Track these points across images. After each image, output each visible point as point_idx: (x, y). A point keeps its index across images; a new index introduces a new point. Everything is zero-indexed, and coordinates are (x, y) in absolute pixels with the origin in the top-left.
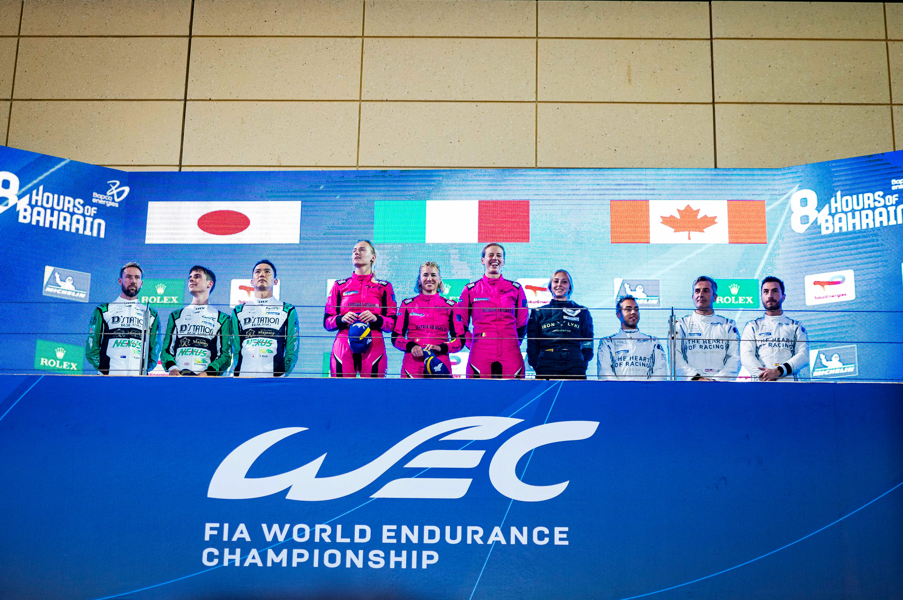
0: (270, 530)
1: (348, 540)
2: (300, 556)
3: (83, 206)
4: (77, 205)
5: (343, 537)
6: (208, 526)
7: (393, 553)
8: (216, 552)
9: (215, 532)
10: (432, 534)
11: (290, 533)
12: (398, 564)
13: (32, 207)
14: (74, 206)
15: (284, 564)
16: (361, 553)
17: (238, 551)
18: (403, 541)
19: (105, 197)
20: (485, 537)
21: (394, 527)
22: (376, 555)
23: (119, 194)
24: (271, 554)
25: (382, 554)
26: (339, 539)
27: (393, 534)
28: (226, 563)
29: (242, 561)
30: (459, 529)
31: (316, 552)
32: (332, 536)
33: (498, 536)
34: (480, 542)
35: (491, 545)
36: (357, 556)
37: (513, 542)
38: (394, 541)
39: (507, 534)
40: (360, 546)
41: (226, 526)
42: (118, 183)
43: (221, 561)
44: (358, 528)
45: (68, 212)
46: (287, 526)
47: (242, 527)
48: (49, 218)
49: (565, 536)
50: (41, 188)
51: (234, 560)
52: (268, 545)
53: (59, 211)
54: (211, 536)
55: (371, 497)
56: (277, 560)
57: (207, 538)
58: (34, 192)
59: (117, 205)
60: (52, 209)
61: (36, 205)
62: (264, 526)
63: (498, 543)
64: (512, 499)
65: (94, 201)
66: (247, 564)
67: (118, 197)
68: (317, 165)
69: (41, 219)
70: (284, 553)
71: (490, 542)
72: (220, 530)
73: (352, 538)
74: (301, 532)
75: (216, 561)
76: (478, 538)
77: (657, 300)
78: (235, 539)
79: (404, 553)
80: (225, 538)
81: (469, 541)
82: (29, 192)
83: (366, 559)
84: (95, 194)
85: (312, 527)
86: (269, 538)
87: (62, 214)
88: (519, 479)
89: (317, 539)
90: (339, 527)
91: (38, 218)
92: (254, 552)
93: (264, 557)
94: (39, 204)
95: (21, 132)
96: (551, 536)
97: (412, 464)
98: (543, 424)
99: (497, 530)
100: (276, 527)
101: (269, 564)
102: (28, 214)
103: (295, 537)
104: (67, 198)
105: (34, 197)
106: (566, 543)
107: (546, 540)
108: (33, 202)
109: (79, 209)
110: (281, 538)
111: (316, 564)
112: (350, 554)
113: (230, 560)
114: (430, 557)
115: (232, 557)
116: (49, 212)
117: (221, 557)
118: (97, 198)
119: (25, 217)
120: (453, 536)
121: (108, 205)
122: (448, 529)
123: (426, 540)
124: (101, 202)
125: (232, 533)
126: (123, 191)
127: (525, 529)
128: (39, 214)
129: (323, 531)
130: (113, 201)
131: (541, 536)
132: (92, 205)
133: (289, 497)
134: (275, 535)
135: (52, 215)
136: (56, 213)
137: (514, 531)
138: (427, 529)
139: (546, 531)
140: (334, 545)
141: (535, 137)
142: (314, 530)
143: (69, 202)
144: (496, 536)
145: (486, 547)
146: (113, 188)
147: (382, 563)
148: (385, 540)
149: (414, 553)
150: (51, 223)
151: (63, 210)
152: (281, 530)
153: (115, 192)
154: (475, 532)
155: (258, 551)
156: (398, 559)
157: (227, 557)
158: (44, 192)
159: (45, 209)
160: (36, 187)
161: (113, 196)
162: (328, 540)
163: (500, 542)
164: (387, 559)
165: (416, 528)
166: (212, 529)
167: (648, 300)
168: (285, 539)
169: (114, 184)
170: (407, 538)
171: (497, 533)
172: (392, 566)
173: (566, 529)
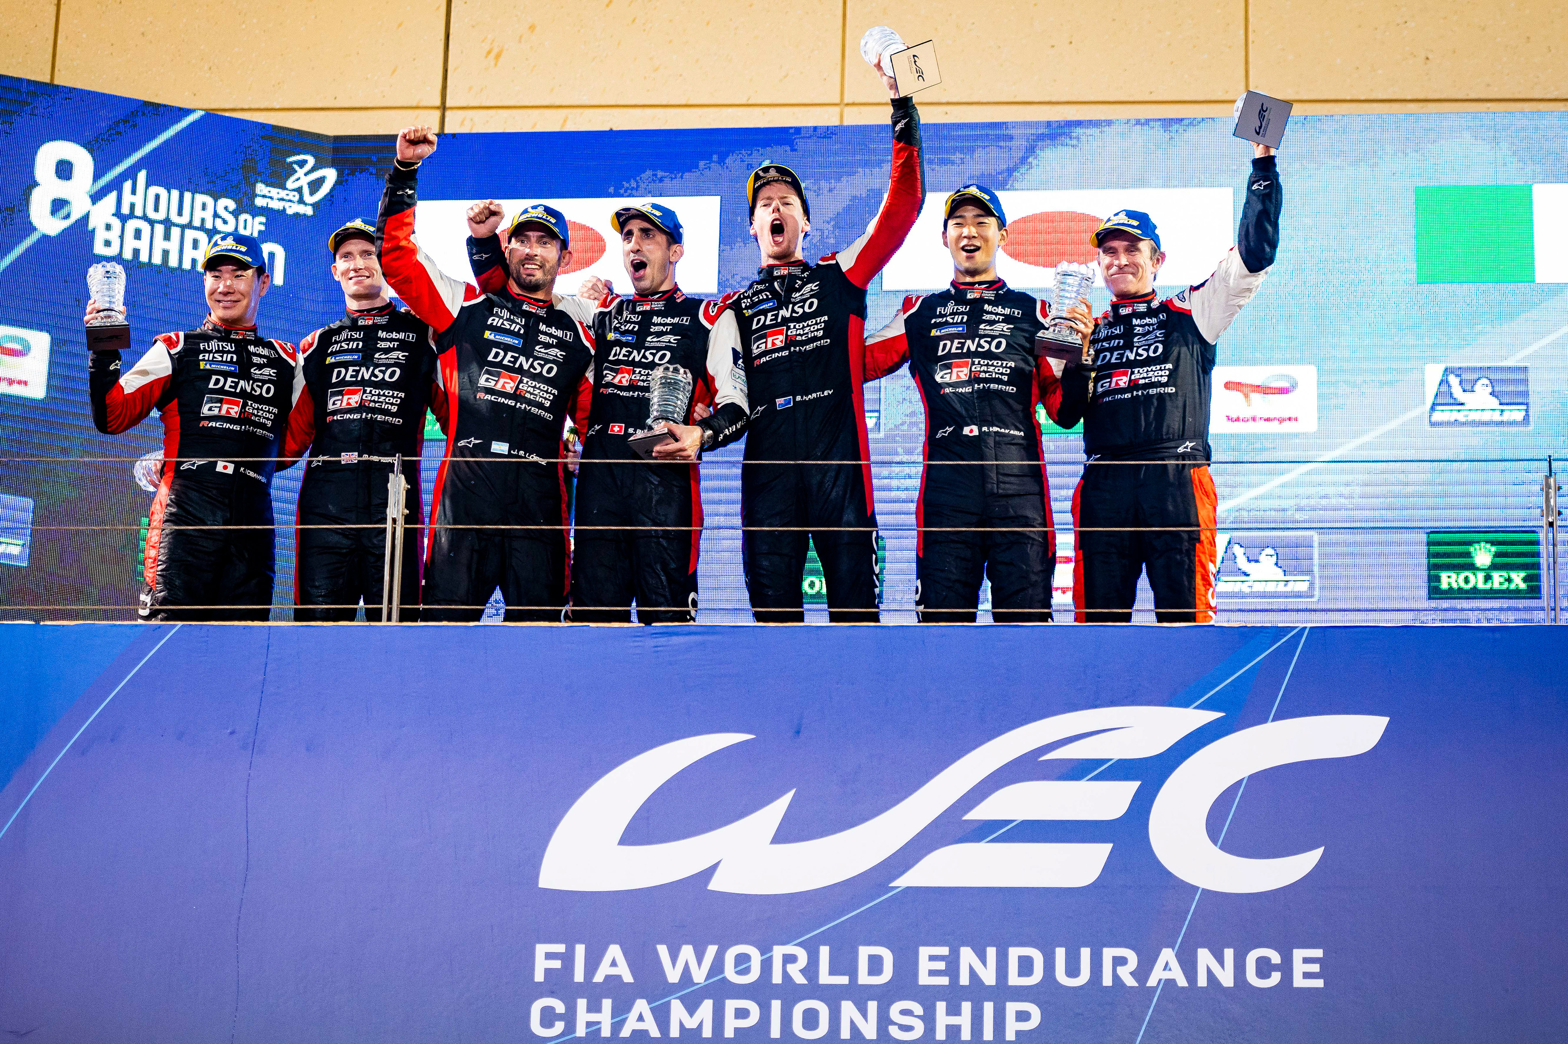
0: (674, 959)
1: (844, 980)
2: (742, 1013)
3: (236, 214)
4: (221, 211)
5: (832, 972)
6: (541, 949)
7: (941, 1007)
8: (560, 1007)
9: (557, 964)
10: (1026, 967)
11: (718, 966)
12: (953, 1031)
13: (124, 219)
14: (216, 215)
15: (707, 1032)
16: (872, 1006)
17: (607, 1004)
18: (964, 979)
19: (283, 194)
20: (1142, 973)
21: (944, 951)
22: (905, 1012)
23: (315, 186)
24: (677, 1010)
25: (918, 1009)
26: (825, 978)
27: (941, 965)
28: (581, 1031)
29: (617, 1027)
30: (1085, 953)
31: (776, 1006)
32: (811, 970)
33: (1170, 970)
34: (1130, 982)
35: (1154, 989)
36: (865, 1015)
37: (1202, 981)
38: (944, 981)
39: (1189, 966)
40: (870, 992)
41: (580, 950)
42: (311, 161)
43: (571, 1026)
44: (864, 952)
45: (202, 228)
46: (712, 950)
47: (614, 951)
48: (160, 244)
49: (1315, 968)
50: (142, 176)
51: (599, 1023)
52: (671, 989)
53: (183, 227)
54: (548, 972)
55: (891, 885)
56: (691, 1023)
57: (539, 977)
58: (127, 185)
59: (309, 211)
60: (168, 223)
61: (132, 215)
62: (663, 950)
63: (1170, 983)
64: (1198, 888)
65: (259, 202)
66: (625, 1033)
67: (312, 193)
68: (750, 102)
69: (143, 245)
70: (706, 1008)
71: (1152, 982)
72: (568, 959)
73: (853, 973)
74: (742, 960)
75: (559, 1027)
76: (1125, 974)
77: (1523, 413)
78: (599, 978)
79: (966, 1007)
80: (579, 976)
81: (1107, 981)
82: (116, 185)
83: (884, 1021)
84: (260, 188)
85: (765, 949)
86: (673, 975)
87: (190, 234)
88: (1214, 841)
89: (777, 978)
90: (824, 952)
91: (137, 244)
92: (641, 1006)
93: (662, 1016)
94: (138, 212)
95: (84, 36)
96: (1286, 968)
97: (981, 812)
98: (1265, 721)
99: (1167, 955)
100: (687, 952)
101: (675, 1032)
102: (114, 236)
103: (730, 973)
104: (200, 198)
105: (127, 198)
106: (1319, 983)
107: (1276, 978)
108: (125, 210)
109: (225, 222)
110: (699, 976)
111: (775, 1032)
112: (848, 1009)
113: (589, 1024)
114: (1022, 1016)
115: (594, 1017)
116: (159, 229)
117: (570, 1018)
118: (264, 196)
119: (108, 243)
120: (1073, 970)
121: (290, 212)
122: (1060, 954)
123: (1014, 979)
124: (276, 205)
125: (592, 966)
126: (321, 181)
127: (1229, 954)
128: (138, 234)
129: (789, 959)
130: (301, 201)
131: (1264, 968)
132: (256, 212)
133: (715, 885)
134: (687, 969)
135: (167, 237)
136: (175, 232)
137: (1204, 957)
138: (1014, 953)
139: (1275, 958)
140: (814, 990)
141: (1242, 32)
142: (771, 957)
143: (204, 207)
144: (1165, 969)
145: (1144, 992)
146: (300, 172)
147: (919, 1029)
148: (924, 979)
149: (988, 1008)
150: (166, 253)
151: (190, 226)
152: (700, 961)
153: (304, 182)
154: (1119, 961)
155: (649, 1003)
156: (954, 1020)
157: (583, 1016)
158: (148, 185)
159: (152, 223)
160: (131, 174)
161: (299, 190)
162: (800, 979)
163: (1174, 981)
164: (929, 1019)
165: (991, 952)
166: (549, 956)
167: (1502, 411)
168: (708, 977)
169: (302, 163)
170: (973, 973)
171: (1167, 963)
172: (941, 1034)
173: (1318, 953)
